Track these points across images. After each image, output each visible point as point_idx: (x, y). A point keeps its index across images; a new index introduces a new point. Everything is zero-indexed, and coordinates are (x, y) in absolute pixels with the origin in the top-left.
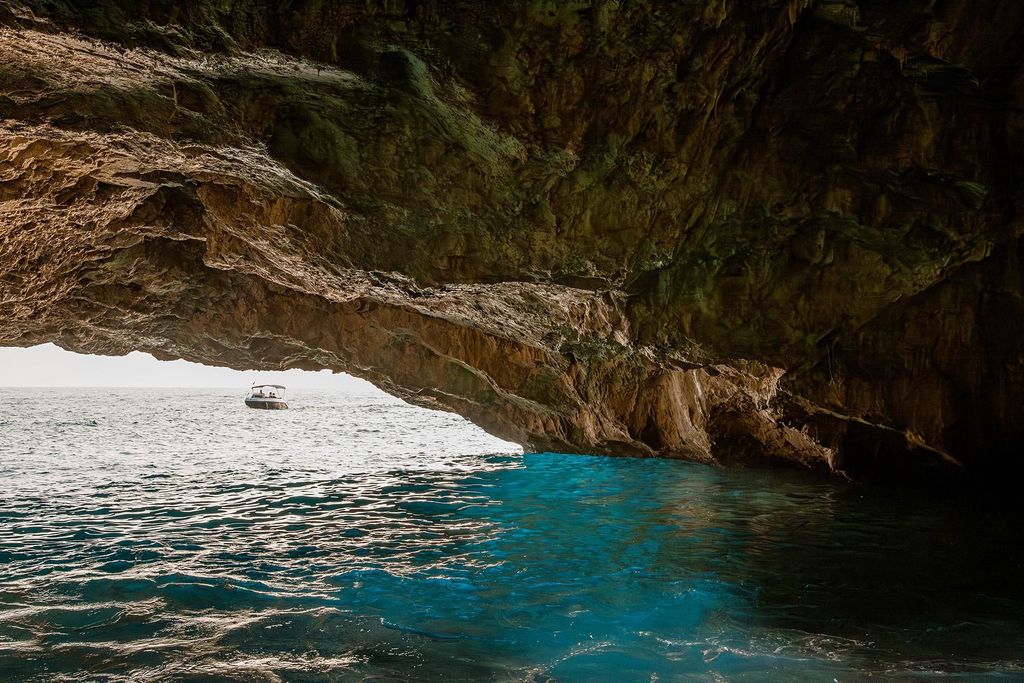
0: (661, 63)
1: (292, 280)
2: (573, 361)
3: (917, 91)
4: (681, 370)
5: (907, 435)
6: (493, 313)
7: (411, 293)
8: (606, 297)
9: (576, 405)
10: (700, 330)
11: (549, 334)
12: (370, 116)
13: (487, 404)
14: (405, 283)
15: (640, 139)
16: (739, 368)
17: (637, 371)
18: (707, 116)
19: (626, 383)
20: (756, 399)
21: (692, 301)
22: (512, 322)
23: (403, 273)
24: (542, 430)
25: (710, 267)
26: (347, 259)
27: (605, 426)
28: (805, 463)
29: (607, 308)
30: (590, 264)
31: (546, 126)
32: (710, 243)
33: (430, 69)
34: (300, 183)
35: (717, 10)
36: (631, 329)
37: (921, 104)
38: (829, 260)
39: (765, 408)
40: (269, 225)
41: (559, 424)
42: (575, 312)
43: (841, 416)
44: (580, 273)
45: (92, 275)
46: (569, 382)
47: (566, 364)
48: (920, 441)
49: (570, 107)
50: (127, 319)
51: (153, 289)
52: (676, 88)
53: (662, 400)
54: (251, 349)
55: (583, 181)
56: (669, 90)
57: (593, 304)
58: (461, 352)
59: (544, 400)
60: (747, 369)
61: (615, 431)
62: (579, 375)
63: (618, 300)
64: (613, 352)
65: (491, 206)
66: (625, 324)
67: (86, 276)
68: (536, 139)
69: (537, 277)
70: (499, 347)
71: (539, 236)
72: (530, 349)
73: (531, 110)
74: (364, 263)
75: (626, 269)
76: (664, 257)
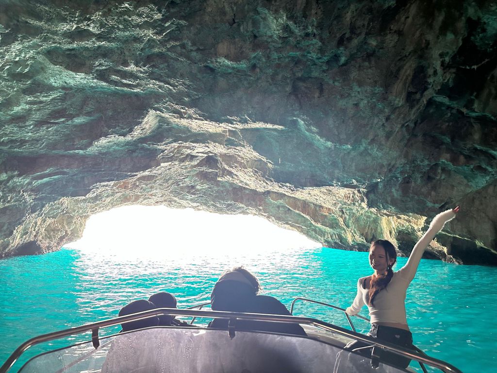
0: (380, 118)
1: (246, 184)
2: (343, 213)
3: (472, 120)
4: (386, 217)
5: (476, 243)
6: (314, 195)
7: (291, 190)
8: (359, 191)
9: (344, 229)
10: (394, 203)
11: (335, 203)
12: (284, 136)
13: (309, 228)
14: (290, 187)
15: (373, 141)
16: (409, 216)
17: (369, 217)
18: (396, 132)
19: (364, 221)
20: (416, 228)
21: (391, 192)
22: (321, 199)
23: (290, 184)
24: (330, 238)
25: (398, 181)
26: (272, 179)
27: (356, 237)
28: (436, 253)
29: (359, 195)
30: (354, 180)
31: (341, 138)
32: (397, 172)
33: (305, 123)
34: (260, 157)
35: (399, 101)
36: (368, 202)
37: (474, 124)
38: (443, 178)
39: (419, 231)
40: (246, 169)
41: (337, 236)
42: (346, 196)
43: (450, 235)
44: (351, 183)
45: (180, 183)
46: (341, 220)
47: (341, 214)
48: (482, 245)
49: (349, 132)
50: (189, 197)
51: (198, 187)
52: (385, 125)
53: (379, 228)
54: (227, 207)
55: (353, 153)
56: (383, 125)
57: (354, 193)
58: (300, 209)
59: (332, 226)
60: (412, 217)
61: (360, 239)
62: (345, 218)
63: (363, 192)
64: (359, 210)
65: (320, 162)
66: (366, 200)
67: (179, 183)
68: (338, 142)
69: (335, 185)
70: (314, 207)
71: (336, 171)
72: (326, 208)
73: (337, 133)
74: (278, 181)
75: (367, 183)
76: (381, 179)
